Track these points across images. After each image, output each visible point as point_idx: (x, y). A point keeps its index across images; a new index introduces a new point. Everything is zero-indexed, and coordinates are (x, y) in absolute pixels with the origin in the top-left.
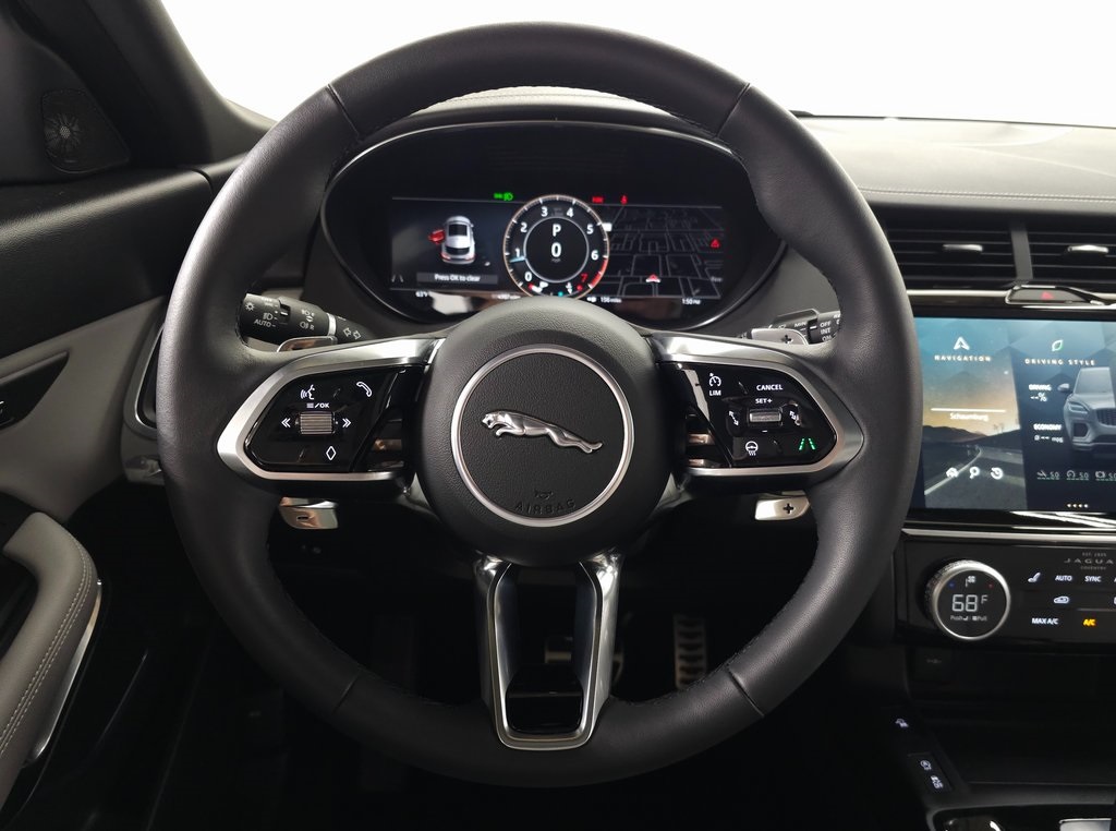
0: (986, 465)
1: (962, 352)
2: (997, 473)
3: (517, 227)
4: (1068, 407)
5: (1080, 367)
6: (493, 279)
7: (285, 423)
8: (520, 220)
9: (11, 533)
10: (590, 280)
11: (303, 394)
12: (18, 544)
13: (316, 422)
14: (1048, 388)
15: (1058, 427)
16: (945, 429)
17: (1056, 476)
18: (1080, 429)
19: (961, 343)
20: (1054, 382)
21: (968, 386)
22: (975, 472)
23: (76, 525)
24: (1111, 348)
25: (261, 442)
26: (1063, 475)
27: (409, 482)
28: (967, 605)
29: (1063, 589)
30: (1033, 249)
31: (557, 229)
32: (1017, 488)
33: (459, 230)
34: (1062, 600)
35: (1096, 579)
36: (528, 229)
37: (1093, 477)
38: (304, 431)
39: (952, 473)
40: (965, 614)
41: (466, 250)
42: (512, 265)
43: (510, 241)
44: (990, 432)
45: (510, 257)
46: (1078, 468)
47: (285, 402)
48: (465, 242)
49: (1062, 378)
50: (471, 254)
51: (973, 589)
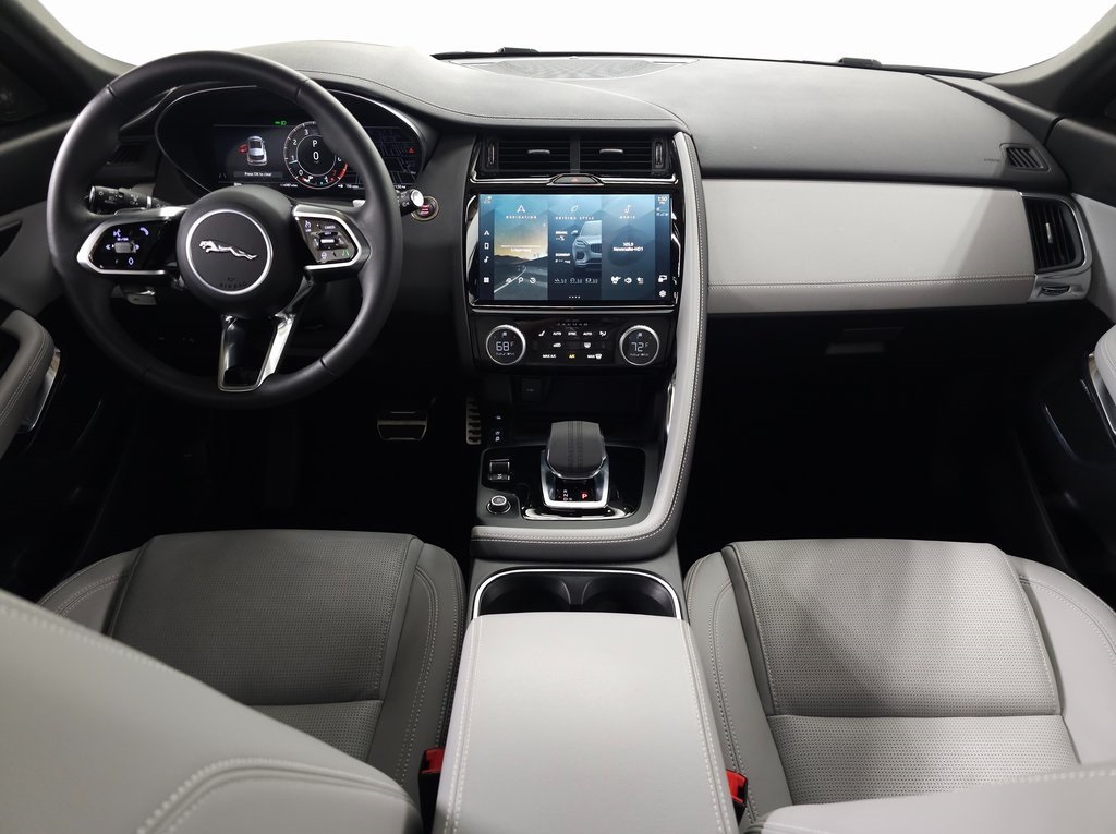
0: (527, 276)
1: (522, 213)
2: (533, 281)
3: (291, 142)
4: (575, 244)
5: (585, 220)
6: (280, 175)
7: (108, 247)
8: (292, 138)
9: (4, 319)
10: (338, 174)
11: (115, 234)
12: (9, 324)
13: (120, 247)
14: (565, 233)
15: (568, 255)
16: (507, 257)
17: (564, 281)
18: (580, 256)
19: (521, 209)
20: (569, 230)
21: (522, 233)
22: (521, 280)
23: (40, 318)
24: (605, 209)
25: (98, 255)
26: (568, 281)
27: (178, 278)
28: (504, 347)
29: (557, 339)
30: (582, 152)
31: (315, 142)
32: (543, 288)
33: (256, 145)
34: (558, 345)
35: (574, 334)
36: (298, 142)
37: (584, 281)
38: (118, 251)
39: (509, 281)
40: (503, 352)
41: (262, 157)
42: (290, 166)
43: (287, 150)
44: (531, 258)
45: (288, 161)
46: (576, 277)
47: (107, 238)
48: (260, 152)
49: (575, 227)
50: (265, 159)
51: (505, 339)
